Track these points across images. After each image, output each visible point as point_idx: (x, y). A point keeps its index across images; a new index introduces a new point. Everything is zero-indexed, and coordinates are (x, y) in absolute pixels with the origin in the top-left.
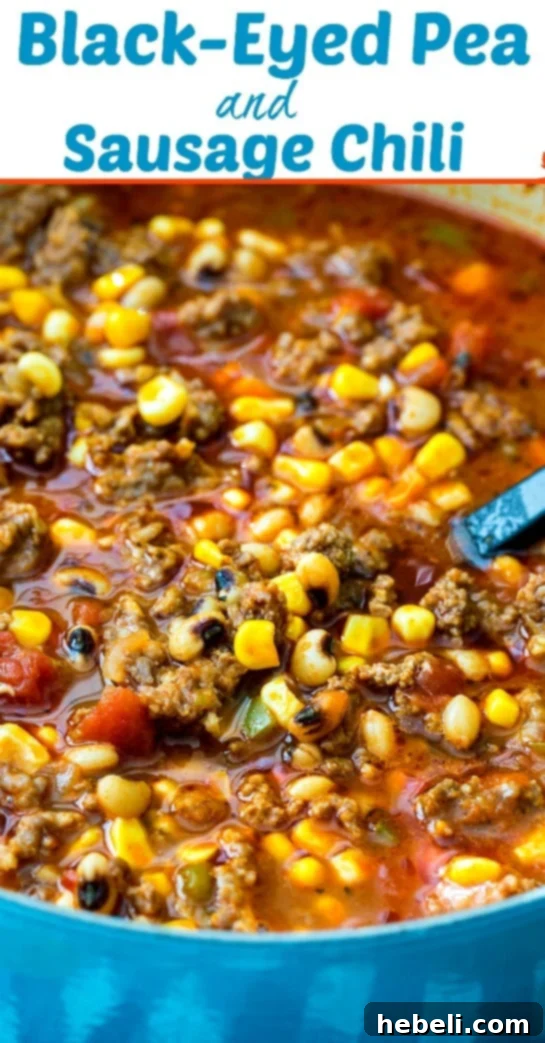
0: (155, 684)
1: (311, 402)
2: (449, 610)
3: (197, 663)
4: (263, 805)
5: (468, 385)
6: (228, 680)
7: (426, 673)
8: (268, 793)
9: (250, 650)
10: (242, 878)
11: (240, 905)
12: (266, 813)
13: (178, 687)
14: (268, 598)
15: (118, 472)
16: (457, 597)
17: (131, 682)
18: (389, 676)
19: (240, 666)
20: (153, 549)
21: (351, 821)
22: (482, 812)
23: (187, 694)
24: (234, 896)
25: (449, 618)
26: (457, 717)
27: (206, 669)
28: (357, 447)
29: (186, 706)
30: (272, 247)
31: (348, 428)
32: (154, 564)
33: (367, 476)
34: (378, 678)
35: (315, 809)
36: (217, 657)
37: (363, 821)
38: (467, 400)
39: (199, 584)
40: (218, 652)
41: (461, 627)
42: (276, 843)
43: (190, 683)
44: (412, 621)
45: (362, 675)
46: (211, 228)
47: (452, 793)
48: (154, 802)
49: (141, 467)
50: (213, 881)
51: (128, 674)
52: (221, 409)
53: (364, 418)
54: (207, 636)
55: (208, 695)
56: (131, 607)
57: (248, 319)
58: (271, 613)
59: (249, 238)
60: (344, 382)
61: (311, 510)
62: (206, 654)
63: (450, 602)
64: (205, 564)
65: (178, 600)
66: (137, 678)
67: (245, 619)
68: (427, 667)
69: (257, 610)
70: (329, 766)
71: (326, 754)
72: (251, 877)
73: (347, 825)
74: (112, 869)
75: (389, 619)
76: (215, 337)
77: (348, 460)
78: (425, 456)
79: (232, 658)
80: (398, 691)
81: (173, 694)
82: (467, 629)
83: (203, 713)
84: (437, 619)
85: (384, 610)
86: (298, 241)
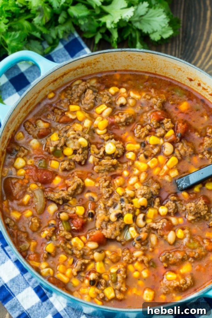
0: (107, 229)
1: (144, 145)
2: (171, 209)
3: (115, 223)
4: (128, 259)
5: (180, 141)
6: (122, 227)
7: (165, 226)
8: (130, 255)
9: (127, 221)
10: (123, 277)
11: (122, 283)
12: (129, 260)
13: (111, 231)
14: (131, 208)
15: (100, 167)
16: (173, 206)
17: (101, 228)
18: (157, 227)
19: (125, 223)
20: (107, 189)
21: (146, 263)
22: (174, 262)
23: (113, 232)
24: (121, 281)
25: (171, 211)
26: (171, 237)
27: (118, 224)
28: (154, 159)
29: (113, 236)
30: (137, 96)
31: (153, 154)
32: (107, 193)
33: (156, 167)
34: (154, 227)
35: (139, 260)
36: (120, 221)
37: (149, 262)
38: (180, 145)
39: (117, 199)
40: (120, 220)
41: (173, 212)
42: (130, 267)
43: (114, 229)
44: (162, 212)
45: (151, 226)
46: (123, 90)
47: (168, 257)
48: (105, 256)
49: (105, 166)
50: (117, 278)
51: (101, 227)
52: (124, 149)
53: (156, 150)
54: (118, 217)
55: (118, 232)
56: (102, 205)
57: (131, 121)
58: (132, 211)
59: (132, 94)
60: (152, 140)
61: (143, 177)
62: (118, 220)
63: (171, 207)
64: (118, 194)
65: (112, 203)
66: (103, 227)
67: (126, 213)
68: (165, 224)
69: (129, 211)
70: (142, 248)
71: (142, 245)
72: (125, 276)
73: (146, 264)
74: (96, 278)
75: (158, 210)
76: (123, 126)
77: (151, 163)
78: (169, 163)
79: (123, 222)
80: (158, 230)
81: (110, 233)
82: (175, 213)
83: (116, 237)
84: (168, 210)
85: (157, 208)
86: (144, 94)
